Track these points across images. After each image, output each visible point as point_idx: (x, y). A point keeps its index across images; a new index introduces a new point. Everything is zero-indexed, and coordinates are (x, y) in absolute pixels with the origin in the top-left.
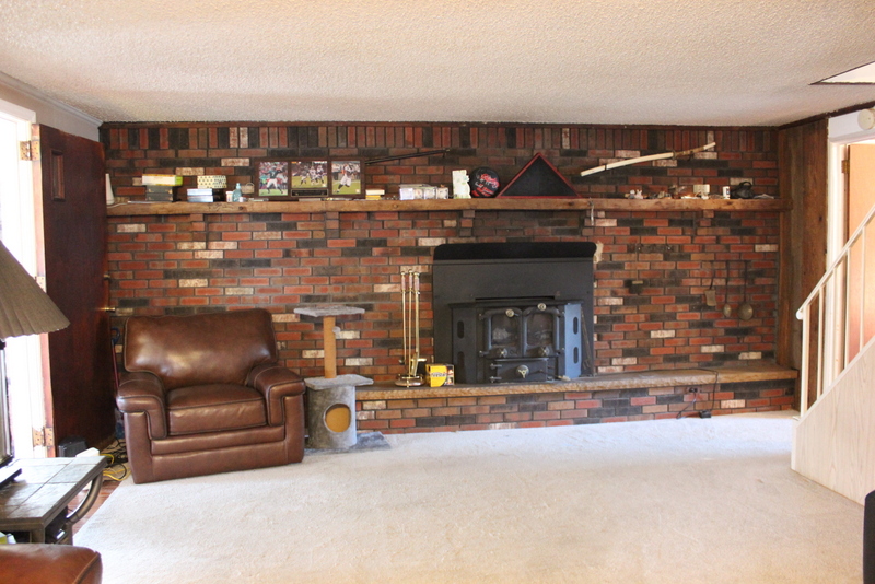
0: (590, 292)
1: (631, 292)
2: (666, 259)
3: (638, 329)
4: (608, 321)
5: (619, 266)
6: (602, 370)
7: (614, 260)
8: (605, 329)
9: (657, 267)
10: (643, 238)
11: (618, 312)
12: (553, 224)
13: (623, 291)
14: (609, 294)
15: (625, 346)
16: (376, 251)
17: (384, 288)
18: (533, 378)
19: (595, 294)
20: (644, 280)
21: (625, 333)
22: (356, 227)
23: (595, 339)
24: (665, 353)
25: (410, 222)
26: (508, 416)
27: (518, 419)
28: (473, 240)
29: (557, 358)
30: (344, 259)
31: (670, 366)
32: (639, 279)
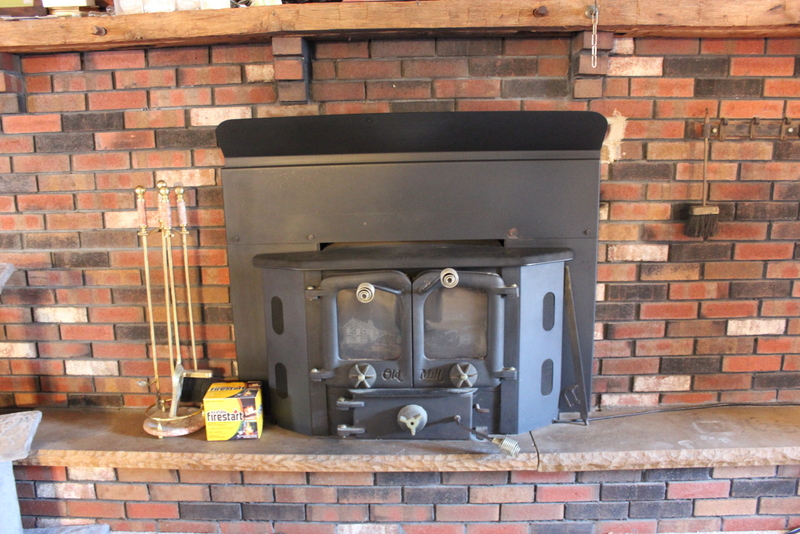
0: (590, 233)
1: (688, 231)
2: (778, 156)
3: (700, 316)
4: (630, 296)
5: (665, 171)
6: (609, 400)
7: (652, 156)
8: (623, 314)
9: (756, 174)
10: (726, 103)
11: (654, 277)
12: (505, 70)
13: (668, 230)
14: (635, 233)
15: (665, 352)
16: (103, 139)
17: (124, 220)
18: (436, 433)
19: (603, 234)
20: (723, 207)
21: (667, 323)
22: (58, 88)
23: (598, 334)
24: (757, 368)
25: (172, 72)
26: (378, 511)
27: (401, 517)
28: (312, 109)
29: (498, 390)
30: (39, 157)
31: (767, 396)
32: (710, 203)
